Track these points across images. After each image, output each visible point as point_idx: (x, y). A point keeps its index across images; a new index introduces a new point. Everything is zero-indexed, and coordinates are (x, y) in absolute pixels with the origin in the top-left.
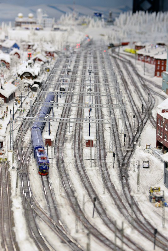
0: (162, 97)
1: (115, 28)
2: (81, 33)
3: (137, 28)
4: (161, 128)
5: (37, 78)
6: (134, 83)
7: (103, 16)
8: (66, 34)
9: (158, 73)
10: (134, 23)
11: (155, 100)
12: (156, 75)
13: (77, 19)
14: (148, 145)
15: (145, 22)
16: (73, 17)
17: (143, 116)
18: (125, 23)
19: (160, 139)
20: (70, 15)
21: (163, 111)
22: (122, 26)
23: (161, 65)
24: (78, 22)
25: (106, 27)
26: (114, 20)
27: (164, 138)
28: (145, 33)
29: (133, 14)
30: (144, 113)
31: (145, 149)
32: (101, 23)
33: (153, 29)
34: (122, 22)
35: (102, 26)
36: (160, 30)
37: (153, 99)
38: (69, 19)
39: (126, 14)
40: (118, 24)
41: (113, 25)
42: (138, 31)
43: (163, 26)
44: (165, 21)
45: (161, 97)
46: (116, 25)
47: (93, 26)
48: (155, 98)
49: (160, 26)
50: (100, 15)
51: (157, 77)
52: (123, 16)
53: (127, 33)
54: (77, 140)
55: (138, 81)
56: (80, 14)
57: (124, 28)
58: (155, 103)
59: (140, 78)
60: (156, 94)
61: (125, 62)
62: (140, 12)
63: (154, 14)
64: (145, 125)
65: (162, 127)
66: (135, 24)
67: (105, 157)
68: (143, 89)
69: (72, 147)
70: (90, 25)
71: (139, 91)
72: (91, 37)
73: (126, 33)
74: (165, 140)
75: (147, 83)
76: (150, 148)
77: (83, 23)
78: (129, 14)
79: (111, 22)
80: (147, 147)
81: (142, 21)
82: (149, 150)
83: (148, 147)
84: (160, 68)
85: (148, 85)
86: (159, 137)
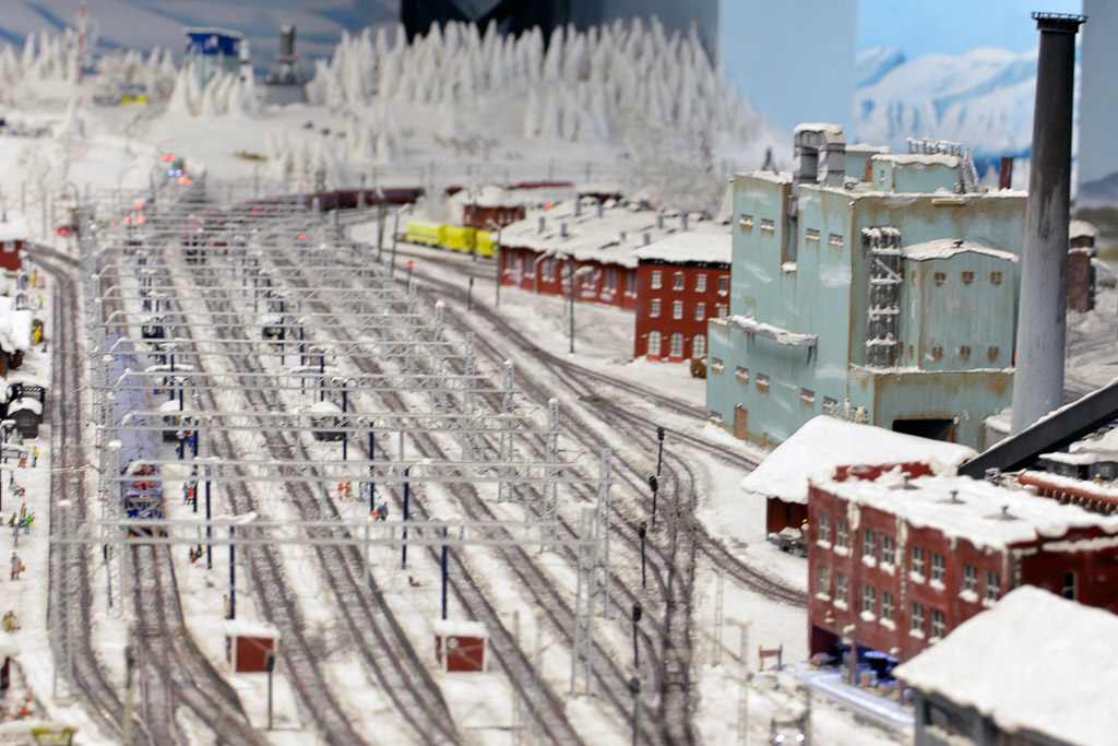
0: (717, 452)
1: (321, 117)
2: (135, 146)
3: (443, 118)
4: (839, 559)
5: (21, 367)
6: (535, 393)
7: (244, 51)
8: (48, 149)
9: (655, 339)
10: (420, 93)
11: (687, 469)
12: (641, 349)
13: (87, 72)
14: (770, 653)
15: (484, 81)
16: (64, 58)
17: (663, 540)
18: (371, 94)
19: (836, 613)
20: (50, 50)
21: (841, 474)
22: (356, 105)
23: (667, 295)
24: (94, 86)
25: (263, 114)
26: (309, 76)
27: (857, 606)
28: (492, 144)
29: (410, 40)
30: (659, 523)
31: (757, 674)
32: (237, 88)
33: (529, 124)
34: (353, 84)
35: (246, 107)
36: (569, 129)
37: (674, 464)
38: (47, 71)
39: (373, 40)
40: (333, 98)
41: (304, 99)
42: (447, 132)
43: (588, 106)
44: (596, 75)
45: (714, 455)
46: (321, 102)
47: (193, 109)
48: (685, 457)
49: (572, 106)
50: (227, 46)
51: (651, 358)
52: (354, 54)
53: (390, 143)
54: (379, 652)
55: (554, 383)
56: (106, 45)
57: (371, 115)
58: (693, 481)
59: (557, 369)
60: (680, 441)
61: (433, 291)
62: (452, 28)
63: (533, 38)
64: (693, 579)
65: (842, 550)
66: (428, 96)
67: (563, 719)
68: (600, 418)
69: (369, 678)
70: (177, 104)
71: (582, 427)
72: (195, 166)
73: (381, 144)
74: (867, 616)
75: (606, 391)
76: (780, 668)
77: (130, 91)
78: (391, 44)
79: (287, 83)
80: (762, 664)
81: (465, 77)
82: (775, 678)
83: (771, 661)
84: (667, 309)
85: (618, 399)
86: (829, 605)
